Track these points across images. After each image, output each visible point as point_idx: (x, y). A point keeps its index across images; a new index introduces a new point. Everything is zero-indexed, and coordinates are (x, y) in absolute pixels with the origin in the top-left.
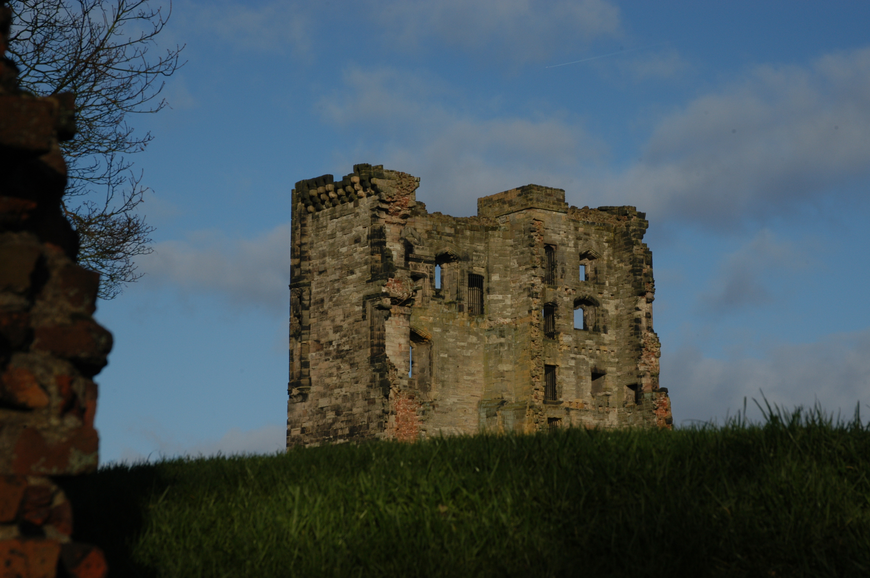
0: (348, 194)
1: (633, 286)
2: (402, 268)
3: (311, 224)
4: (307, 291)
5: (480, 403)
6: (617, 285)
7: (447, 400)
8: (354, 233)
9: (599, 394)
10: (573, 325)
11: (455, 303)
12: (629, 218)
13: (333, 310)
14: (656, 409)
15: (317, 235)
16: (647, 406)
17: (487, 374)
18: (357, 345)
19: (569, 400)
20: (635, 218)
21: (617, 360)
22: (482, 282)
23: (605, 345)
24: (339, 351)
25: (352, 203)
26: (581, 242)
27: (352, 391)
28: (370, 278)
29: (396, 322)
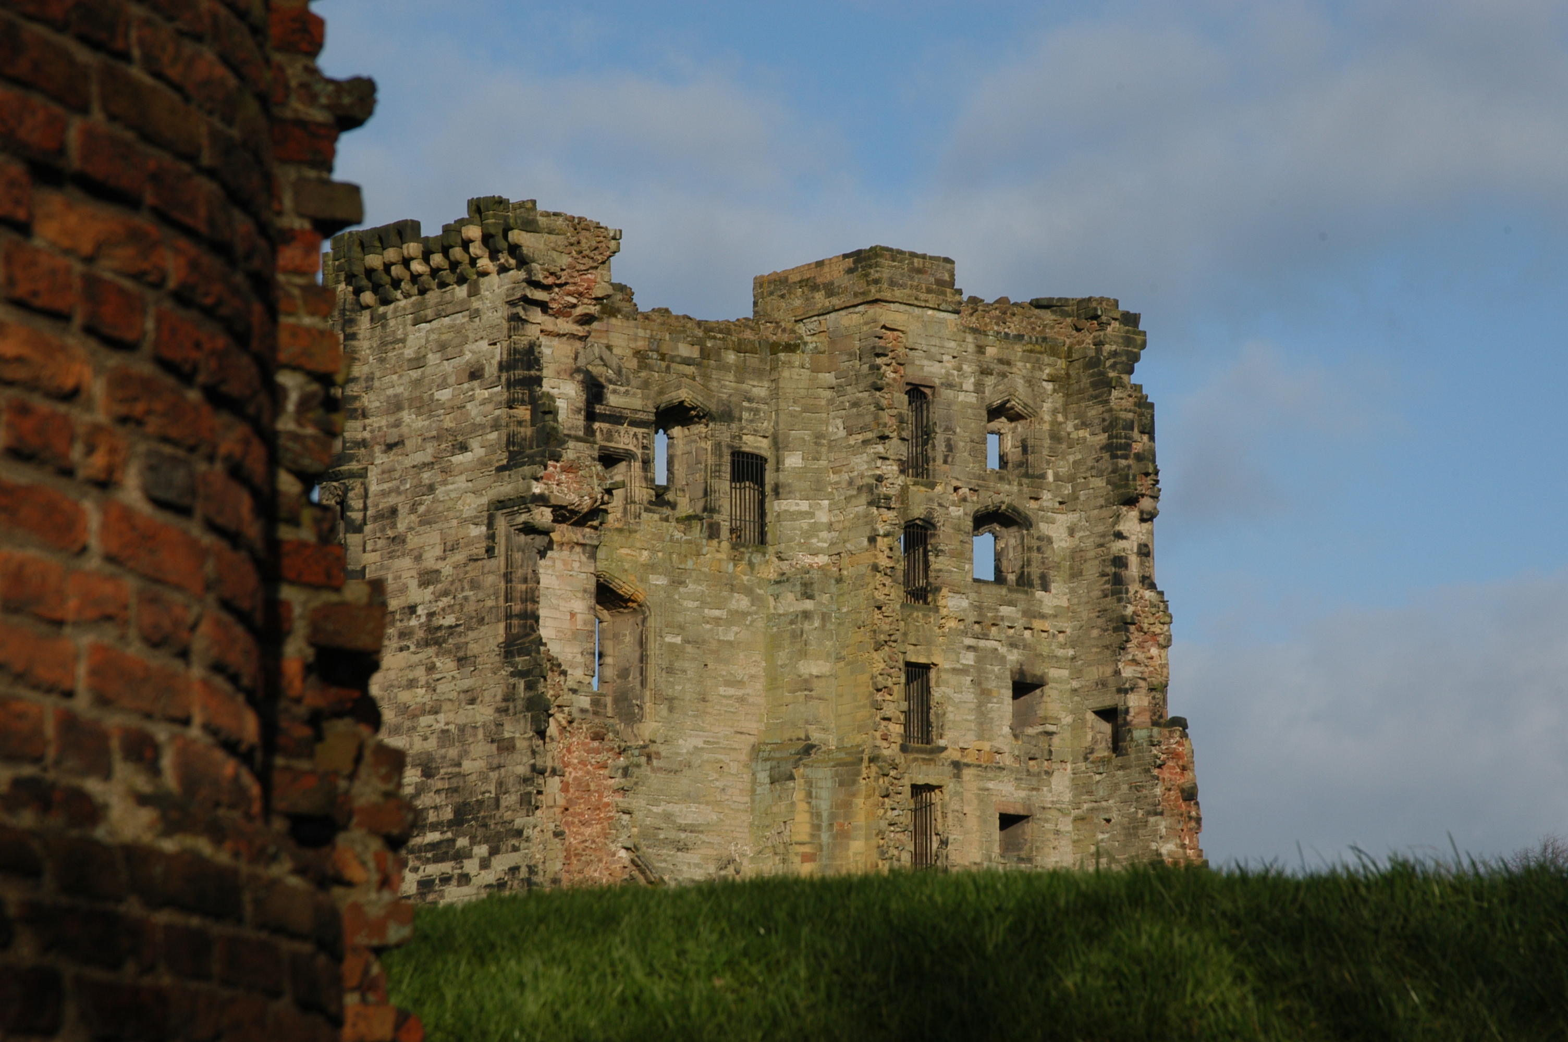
0: (454, 265)
1: (1108, 483)
2: (578, 439)
3: (368, 335)
4: (358, 489)
5: (755, 751)
6: (1072, 479)
7: (681, 742)
8: (468, 356)
9: (1030, 731)
10: (972, 570)
11: (701, 519)
12: (1102, 326)
13: (417, 533)
14: (1160, 767)
15: (382, 360)
16: (1138, 758)
17: (773, 682)
18: (474, 614)
19: (962, 745)
20: (1116, 324)
21: (1071, 652)
22: (762, 470)
23: (1043, 617)
24: (432, 629)
25: (465, 287)
26: (990, 381)
27: (462, 720)
28: (505, 462)
29: (565, 563)
